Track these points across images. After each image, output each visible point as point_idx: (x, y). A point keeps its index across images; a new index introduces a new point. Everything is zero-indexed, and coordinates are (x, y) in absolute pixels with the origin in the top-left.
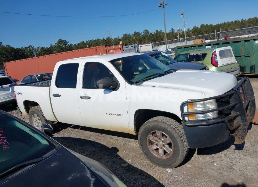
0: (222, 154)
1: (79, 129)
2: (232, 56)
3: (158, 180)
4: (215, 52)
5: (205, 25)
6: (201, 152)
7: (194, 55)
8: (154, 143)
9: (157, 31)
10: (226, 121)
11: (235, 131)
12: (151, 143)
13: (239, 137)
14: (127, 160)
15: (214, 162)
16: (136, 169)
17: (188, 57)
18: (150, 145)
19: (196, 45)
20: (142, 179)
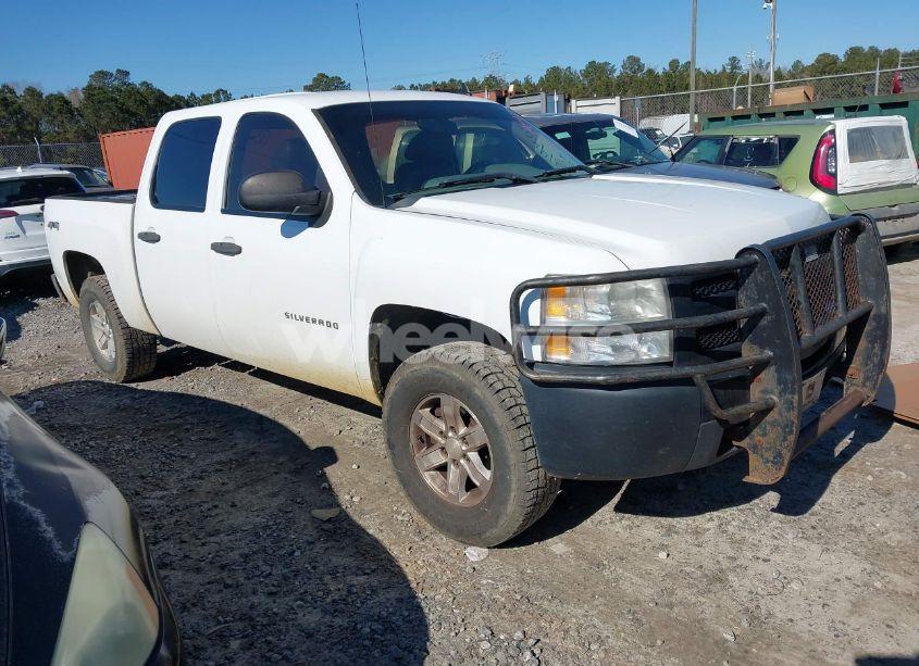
0: (711, 519)
1: (246, 374)
2: (902, 155)
3: (414, 585)
4: (833, 132)
5: (866, 49)
6: (633, 504)
7: (748, 140)
8: (436, 442)
9: (674, 64)
10: (698, 379)
11: (751, 431)
12: (426, 441)
13: (766, 455)
14: (344, 498)
15: (663, 547)
16: (357, 533)
17: (727, 150)
18: (420, 448)
19: (776, 110)
20: (360, 571)
